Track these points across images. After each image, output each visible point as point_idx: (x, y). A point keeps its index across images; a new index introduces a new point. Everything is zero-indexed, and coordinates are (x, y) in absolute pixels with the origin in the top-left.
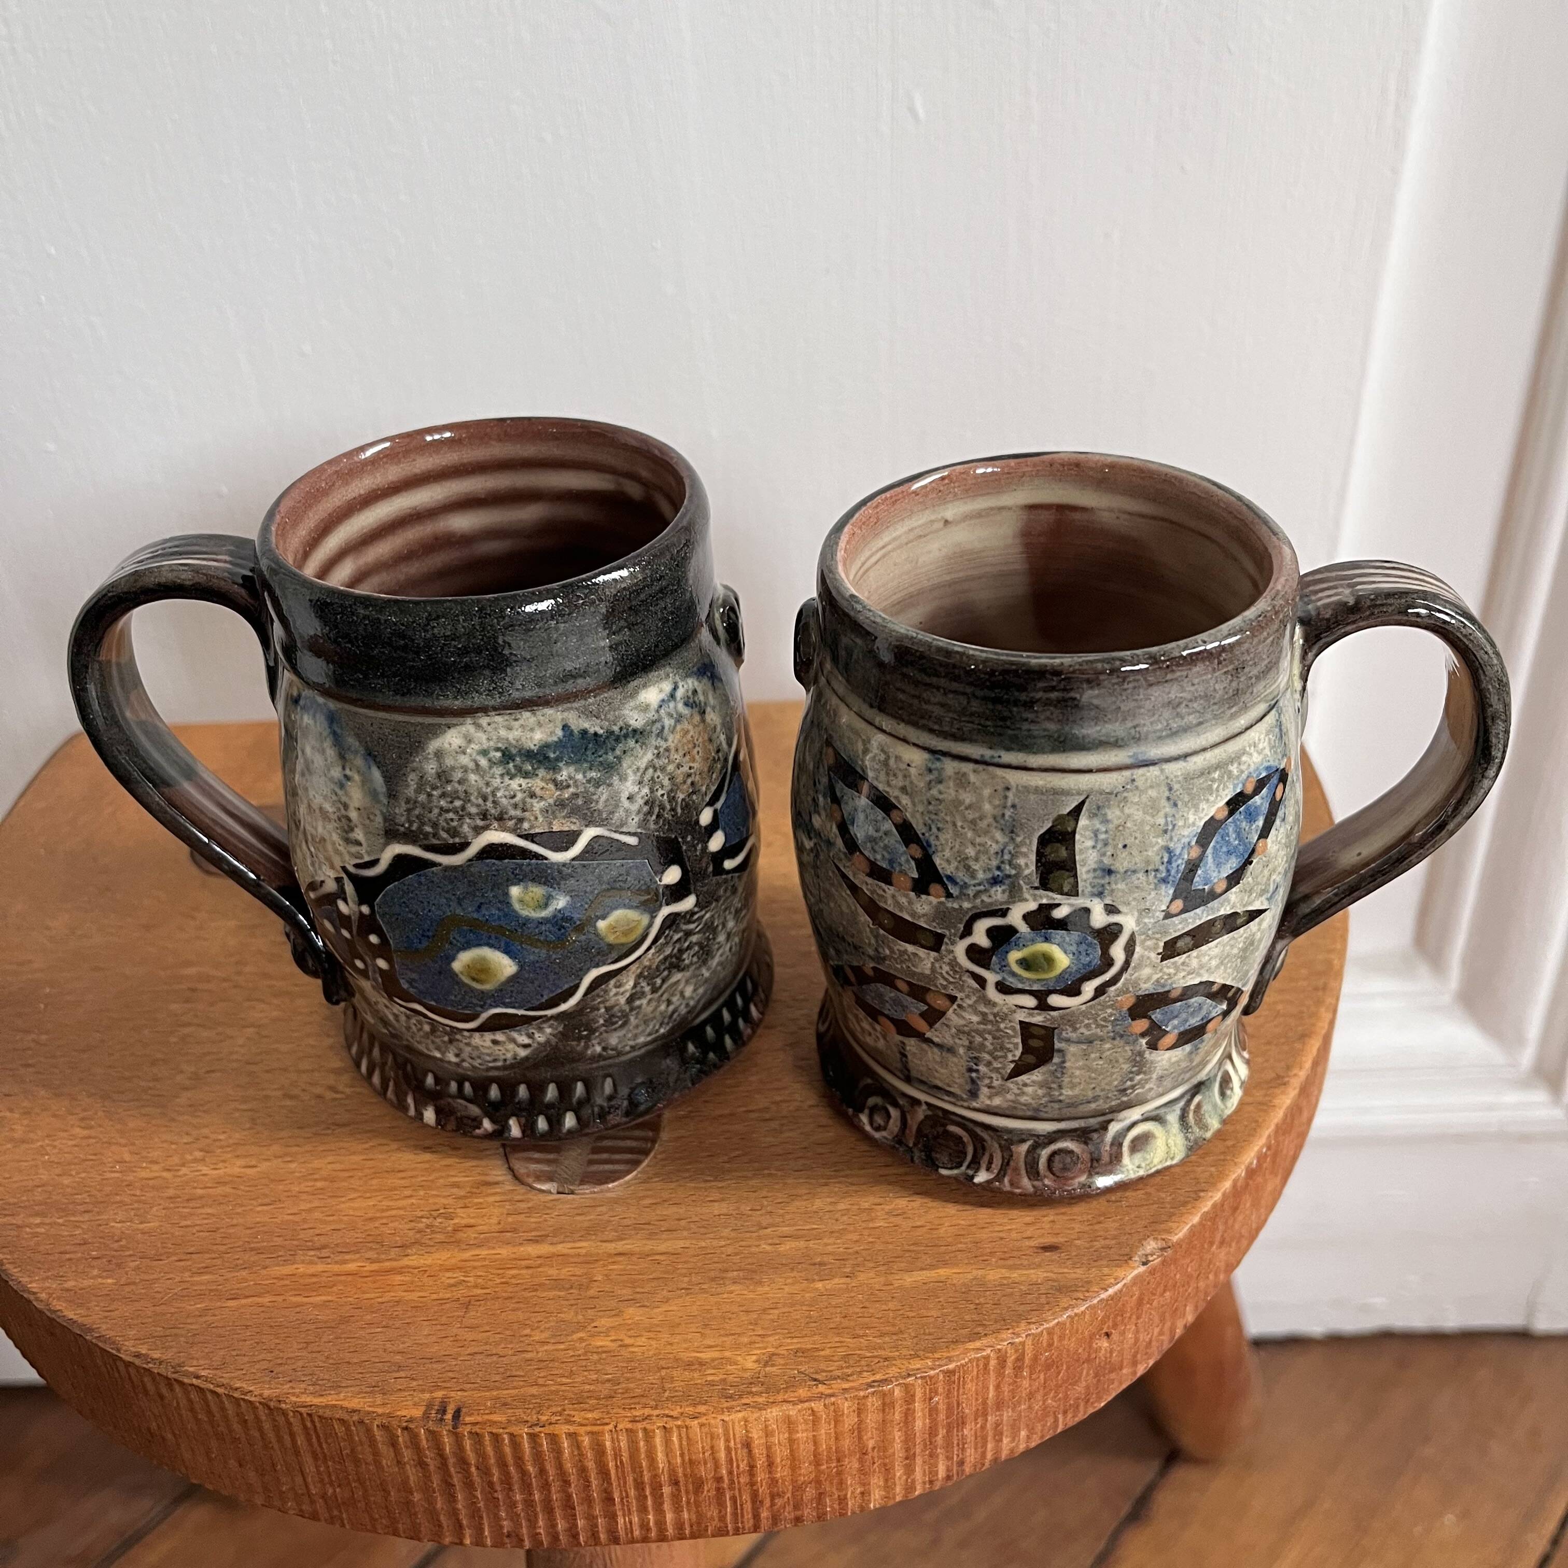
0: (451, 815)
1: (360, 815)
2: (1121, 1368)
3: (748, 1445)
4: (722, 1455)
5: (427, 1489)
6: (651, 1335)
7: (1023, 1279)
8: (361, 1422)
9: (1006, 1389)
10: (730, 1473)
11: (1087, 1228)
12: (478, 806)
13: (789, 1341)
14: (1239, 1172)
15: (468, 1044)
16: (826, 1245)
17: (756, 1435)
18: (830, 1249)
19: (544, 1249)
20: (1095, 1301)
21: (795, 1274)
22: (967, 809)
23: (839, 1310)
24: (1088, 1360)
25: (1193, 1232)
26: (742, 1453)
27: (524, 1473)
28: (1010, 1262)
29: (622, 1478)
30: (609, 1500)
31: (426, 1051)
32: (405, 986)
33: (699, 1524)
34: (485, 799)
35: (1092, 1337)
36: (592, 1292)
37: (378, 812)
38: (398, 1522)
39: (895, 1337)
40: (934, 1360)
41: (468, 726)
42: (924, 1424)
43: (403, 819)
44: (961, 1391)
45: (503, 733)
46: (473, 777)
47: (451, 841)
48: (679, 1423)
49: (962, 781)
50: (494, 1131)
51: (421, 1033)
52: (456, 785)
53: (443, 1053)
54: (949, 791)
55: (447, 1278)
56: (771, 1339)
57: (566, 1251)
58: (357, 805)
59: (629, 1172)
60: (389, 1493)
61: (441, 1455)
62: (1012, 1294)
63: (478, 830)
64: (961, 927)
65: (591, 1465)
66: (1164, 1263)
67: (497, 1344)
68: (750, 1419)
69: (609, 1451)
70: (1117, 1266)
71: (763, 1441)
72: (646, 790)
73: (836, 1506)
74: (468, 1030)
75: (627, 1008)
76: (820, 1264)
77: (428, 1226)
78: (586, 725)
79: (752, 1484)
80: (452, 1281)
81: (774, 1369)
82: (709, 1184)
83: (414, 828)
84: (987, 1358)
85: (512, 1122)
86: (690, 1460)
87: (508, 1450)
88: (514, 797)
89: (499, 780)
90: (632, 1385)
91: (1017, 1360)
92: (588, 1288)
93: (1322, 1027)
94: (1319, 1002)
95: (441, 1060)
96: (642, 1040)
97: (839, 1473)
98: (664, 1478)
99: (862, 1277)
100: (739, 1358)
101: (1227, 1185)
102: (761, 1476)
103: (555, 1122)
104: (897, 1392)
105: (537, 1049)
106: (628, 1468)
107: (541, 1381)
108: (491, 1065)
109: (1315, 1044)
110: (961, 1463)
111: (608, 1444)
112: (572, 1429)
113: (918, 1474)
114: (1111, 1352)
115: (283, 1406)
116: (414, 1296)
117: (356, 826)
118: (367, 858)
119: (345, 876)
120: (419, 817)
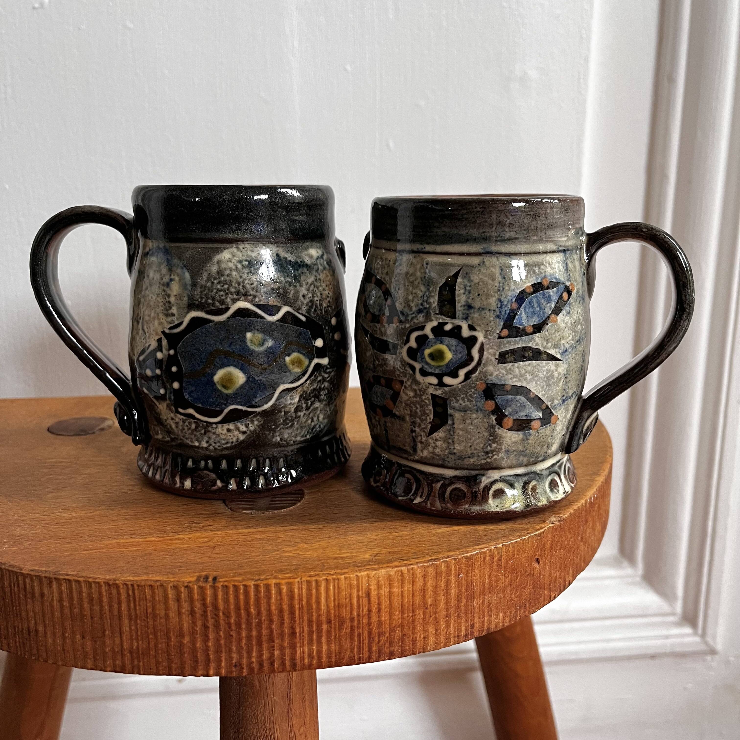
0: (222, 293)
1: (176, 299)
2: (544, 589)
3: (368, 595)
4: (355, 601)
5: (193, 633)
6: (313, 551)
8: (162, 585)
9: (493, 579)
10: (358, 615)
12: (236, 288)
13: (385, 549)
15: (214, 433)
17: (373, 587)
20: (533, 535)
23: (407, 540)
24: (530, 574)
25: (571, 517)
26: (365, 600)
27: (248, 614)
29: (301, 617)
30: (293, 634)
31: (190, 443)
32: (187, 396)
33: (340, 653)
34: (239, 284)
35: (532, 558)
36: (280, 541)
37: (185, 295)
38: (172, 662)
39: (438, 546)
41: (234, 249)
42: (455, 593)
43: (198, 297)
44: (473, 573)
45: (250, 253)
46: (234, 273)
47: (221, 307)
48: (334, 577)
50: (223, 487)
51: (190, 431)
52: (226, 277)
53: (200, 442)
55: (201, 540)
56: (376, 549)
58: (175, 294)
59: (290, 507)
60: (171, 640)
61: (204, 605)
63: (234, 301)
65: (285, 607)
66: (560, 527)
67: (233, 557)
68: (371, 576)
69: (296, 597)
70: (540, 523)
71: (376, 593)
72: (310, 295)
73: (411, 646)
74: (216, 423)
75: (294, 415)
78: (286, 256)
79: (369, 624)
80: (205, 541)
81: (379, 557)
83: (203, 301)
85: (232, 482)
86: (339, 604)
87: (242, 597)
88: (252, 284)
89: (246, 275)
90: (307, 566)
91: (499, 560)
95: (198, 447)
96: (299, 438)
97: (413, 621)
98: (324, 618)
99: (416, 531)
100: (361, 555)
101: (582, 502)
102: (374, 619)
103: (254, 482)
104: (443, 568)
105: (249, 435)
106: (305, 611)
107: (258, 567)
108: (225, 446)
110: (473, 626)
111: (296, 591)
112: (278, 581)
113: (452, 629)
114: (540, 574)
115: (117, 582)
116: (184, 546)
117: (173, 306)
118: (176, 322)
119: (163, 336)
120: (206, 295)
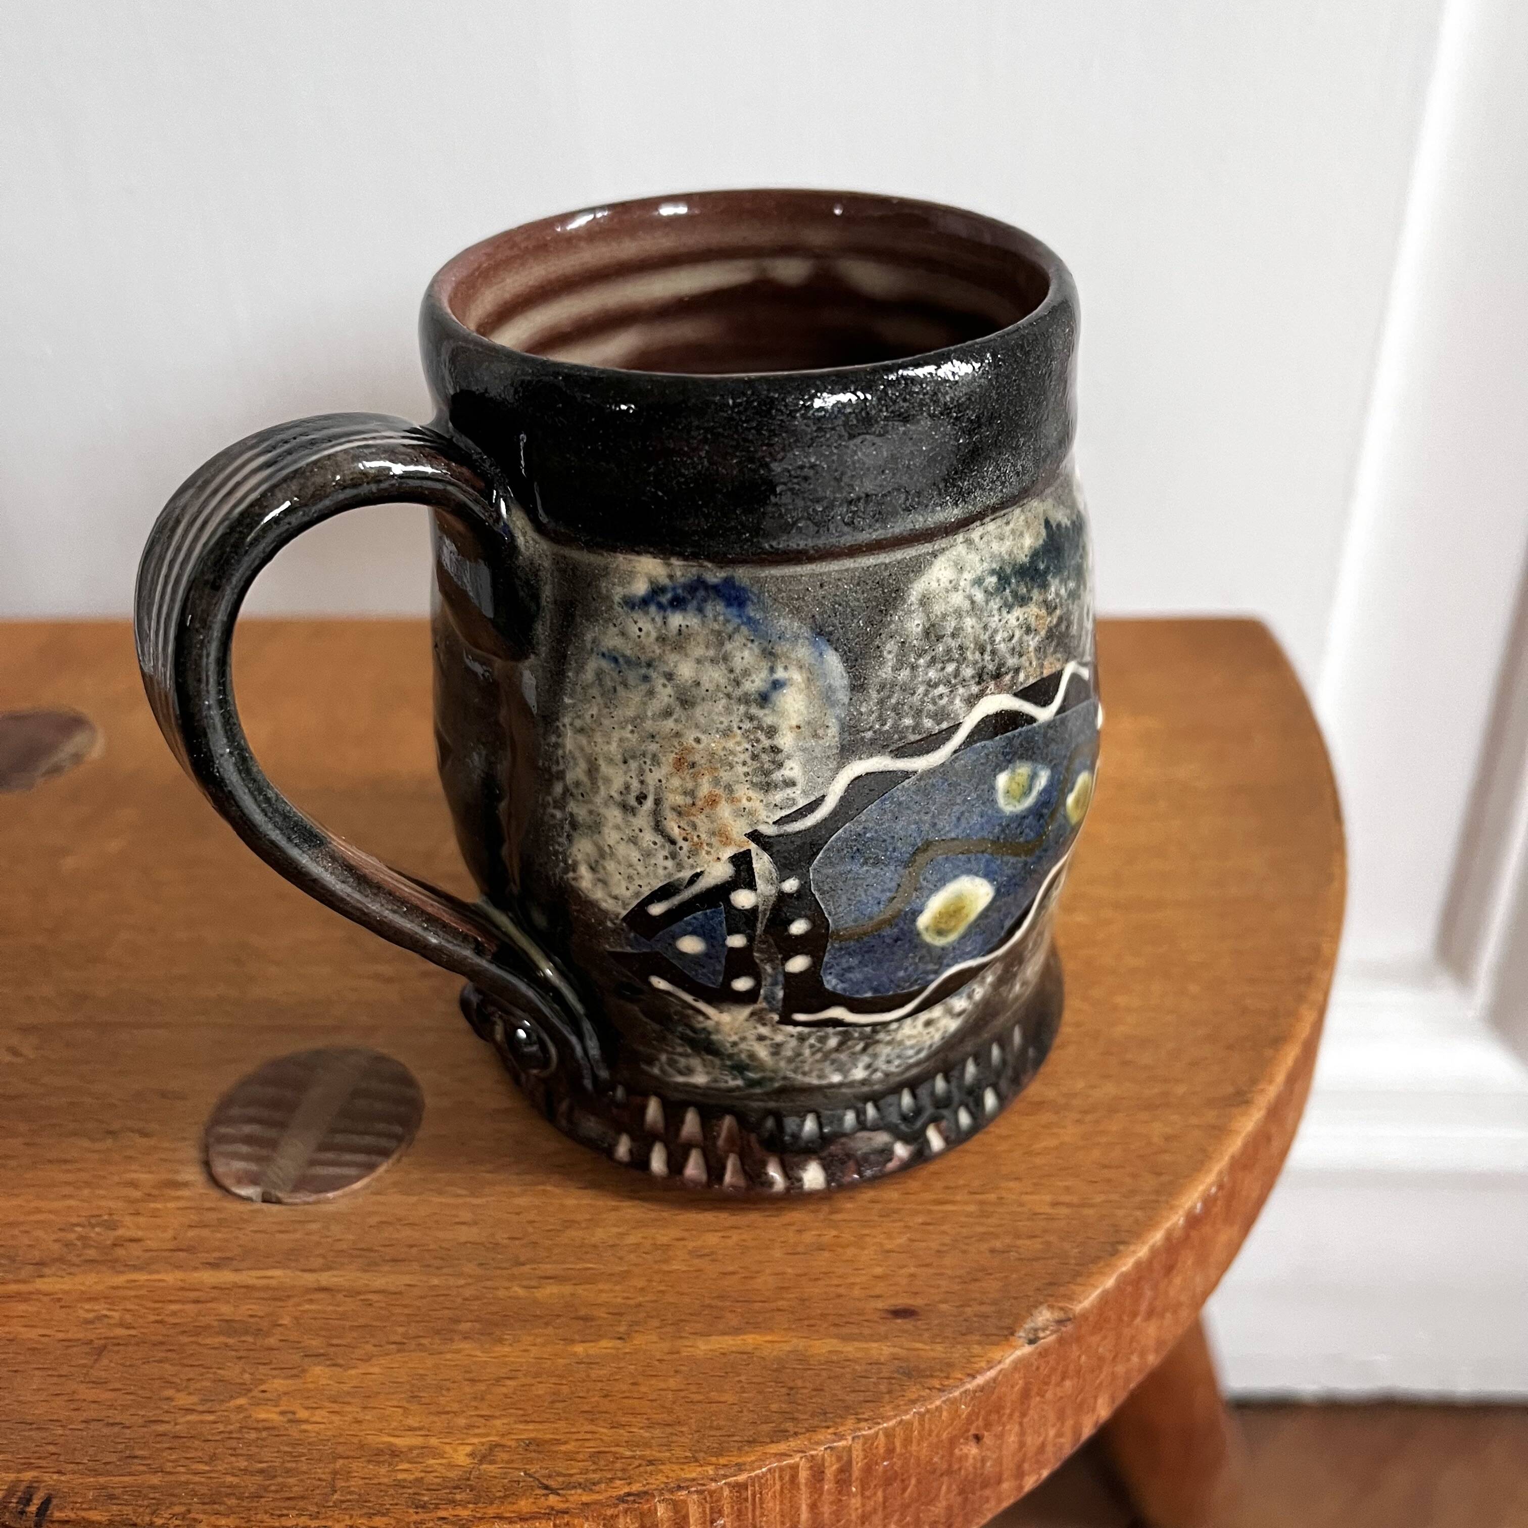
2: (999, 1482)
6: (336, 1407)
7: (859, 1355)
9: (826, 1510)
11: (957, 1287)
13: (521, 1426)
14: (1176, 1219)
16: (601, 1291)
18: (604, 1297)
19: (226, 1277)
20: (956, 1394)
21: (550, 1330)
23: (600, 1385)
24: (949, 1472)
25: (1105, 1300)
28: (845, 1330)
35: (953, 1442)
36: (272, 1341)
39: (669, 1430)
40: (717, 1467)
44: (758, 1513)
55: (84, 1311)
56: (498, 1422)
57: (250, 1282)
59: (358, 1178)
62: (843, 1375)
66: (1061, 1341)
67: (125, 1408)
70: (993, 1344)
76: (585, 1319)
77: (80, 1238)
80: (91, 1316)
81: (491, 1467)
82: (460, 1201)
84: (795, 1468)
90: (292, 1481)
91: (841, 1471)
92: (268, 1334)
93: (1304, 1030)
94: (1301, 998)
99: (639, 1340)
100: (447, 1448)
101: (1157, 1237)
104: (662, 1511)
107: (169, 1467)
109: (1290, 1055)
114: (983, 1461)
116: (33, 1334)
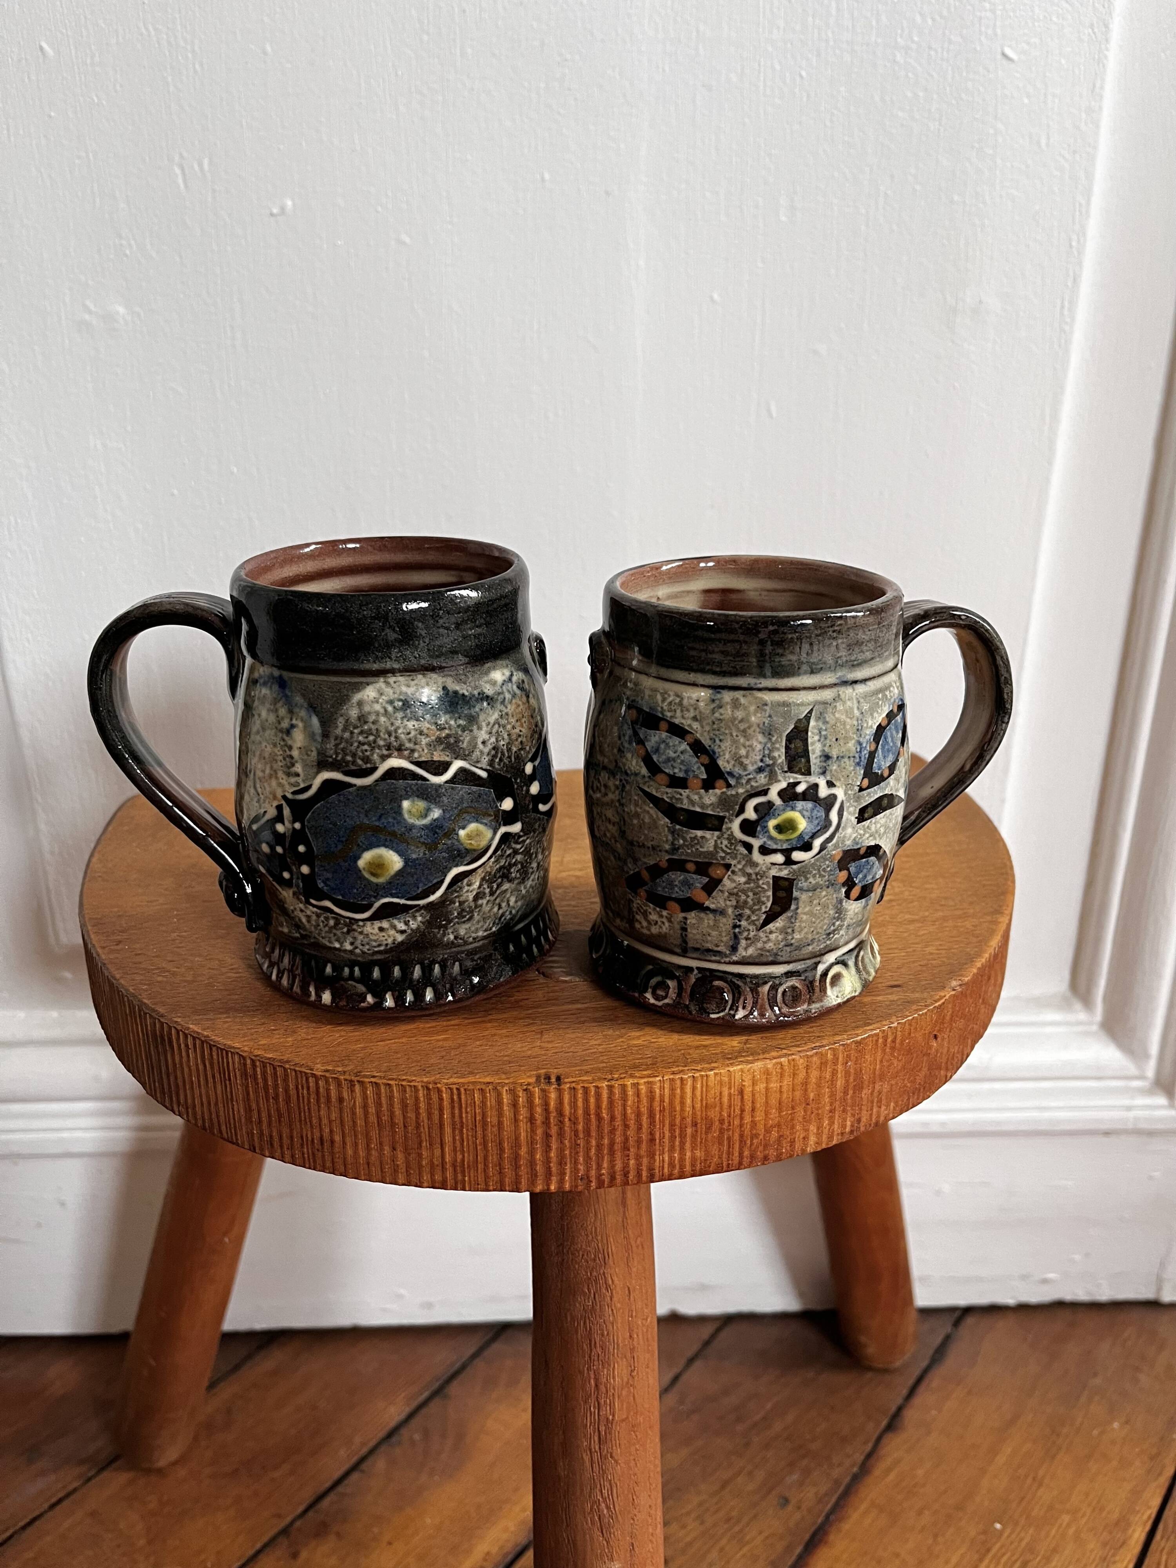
0: (366, 747)
1: (300, 753)
12: (385, 740)
15: (361, 933)
22: (740, 722)
31: (328, 944)
32: (321, 885)
34: (390, 735)
37: (314, 749)
41: (381, 685)
43: (332, 752)
45: (404, 689)
46: (383, 719)
47: (364, 767)
49: (736, 704)
50: (376, 1003)
51: (327, 928)
52: (371, 725)
53: (342, 944)
54: (727, 712)
58: (299, 745)
63: (384, 758)
64: (737, 807)
74: (363, 920)
75: (473, 905)
78: (458, 688)
83: (339, 758)
85: (388, 996)
88: (409, 734)
89: (399, 722)
95: (339, 950)
96: (481, 933)
103: (419, 996)
105: (410, 935)
108: (376, 949)
117: (297, 762)
118: (302, 786)
119: (283, 802)
120: (343, 750)
